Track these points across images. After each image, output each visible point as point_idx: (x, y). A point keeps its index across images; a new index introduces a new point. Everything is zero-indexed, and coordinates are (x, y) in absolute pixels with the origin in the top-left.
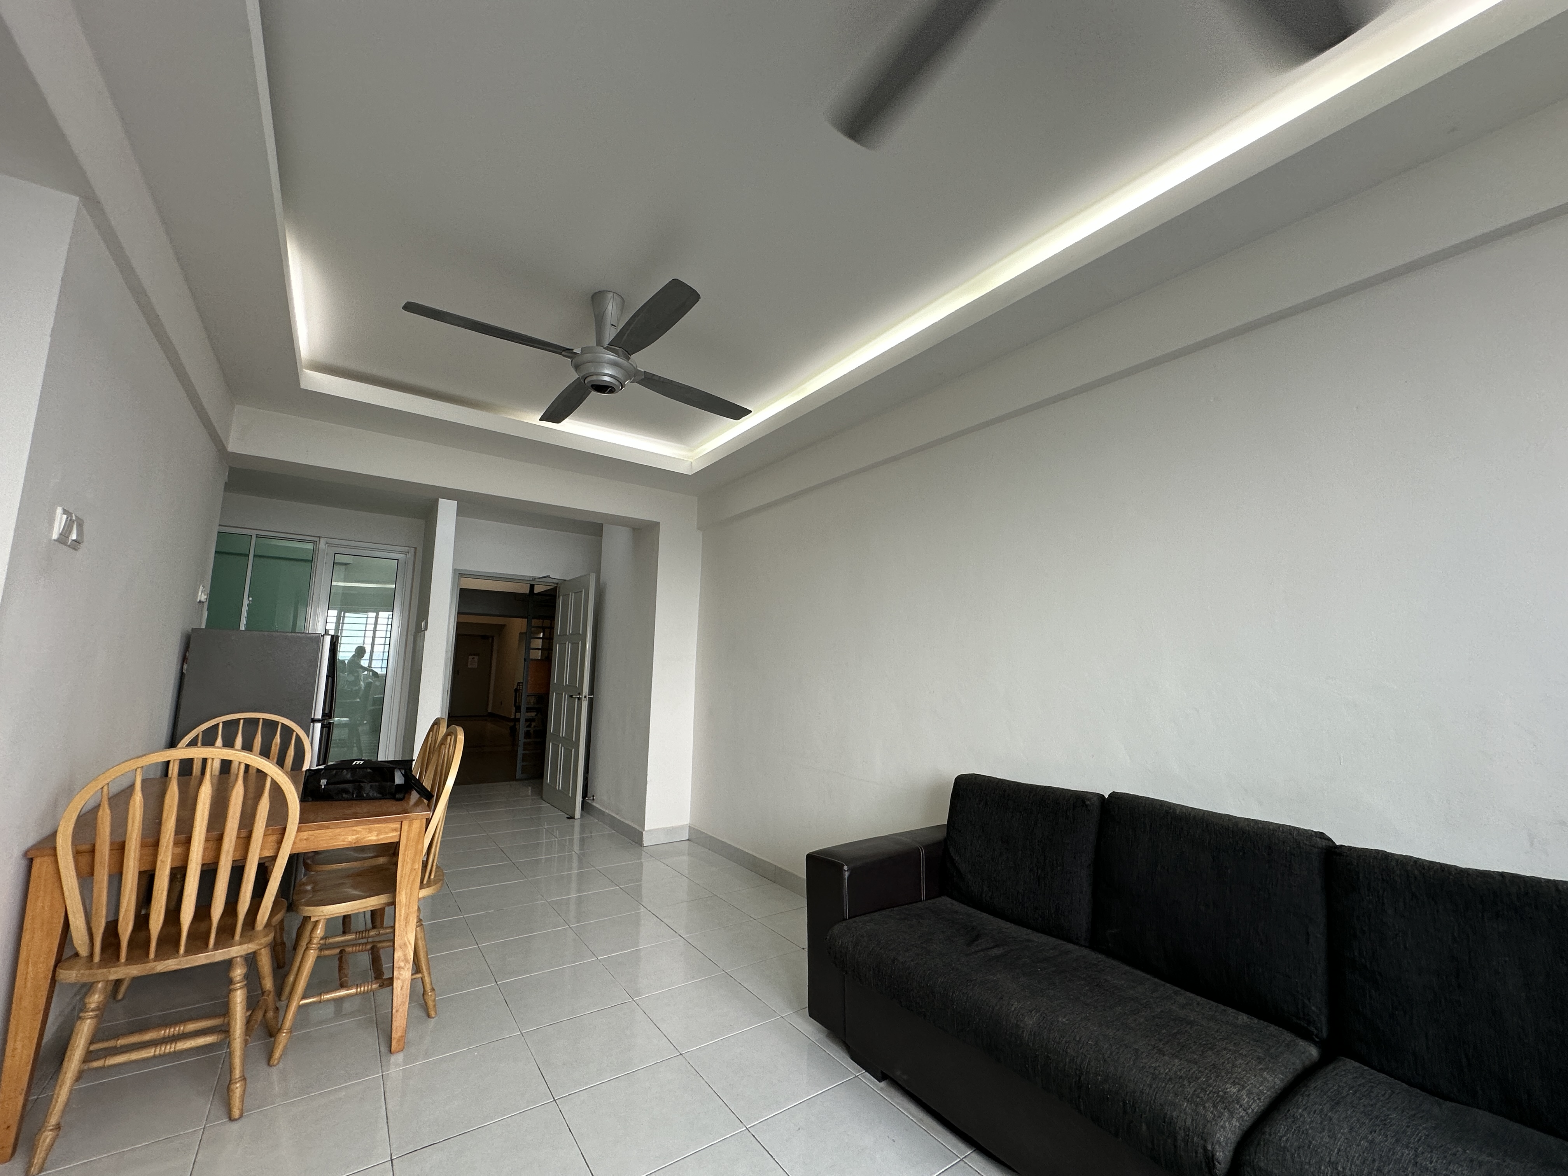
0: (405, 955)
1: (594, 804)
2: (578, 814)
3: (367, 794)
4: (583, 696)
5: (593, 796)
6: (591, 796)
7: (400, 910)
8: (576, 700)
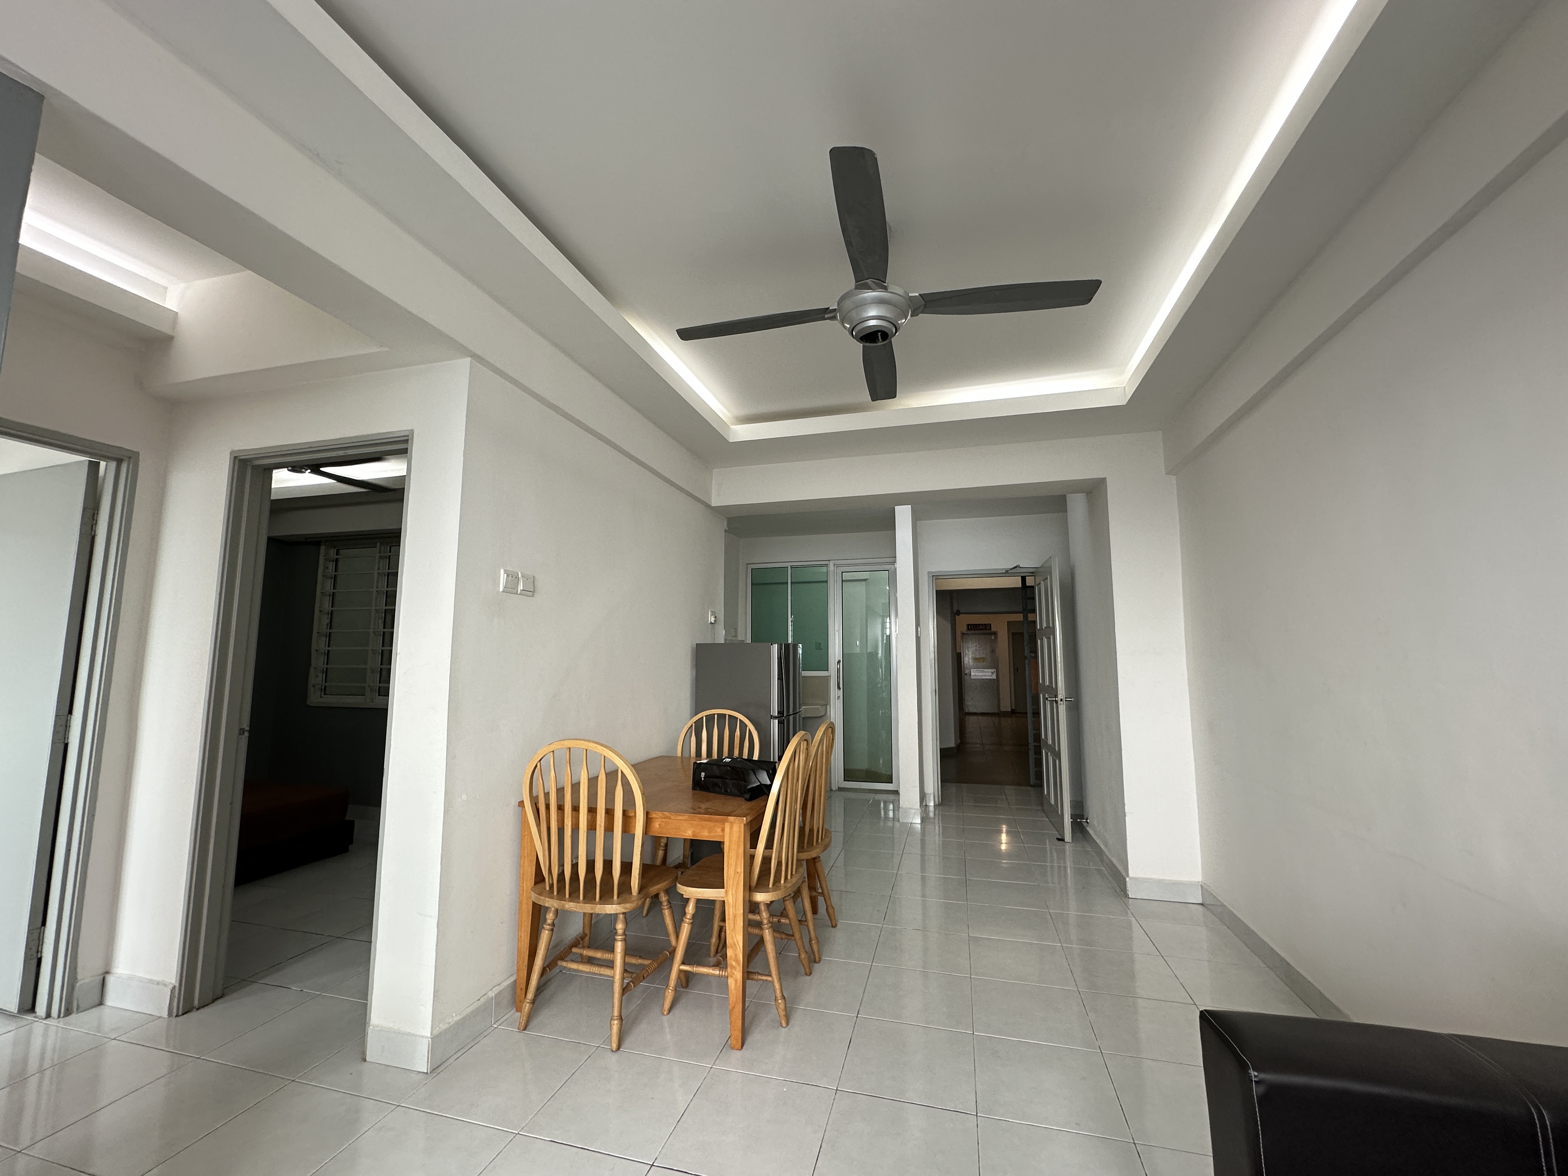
0: (736, 955)
1: (1088, 829)
2: (1068, 837)
3: (731, 791)
4: (1059, 699)
5: (1087, 819)
6: (1086, 818)
7: (729, 910)
8: (1054, 702)
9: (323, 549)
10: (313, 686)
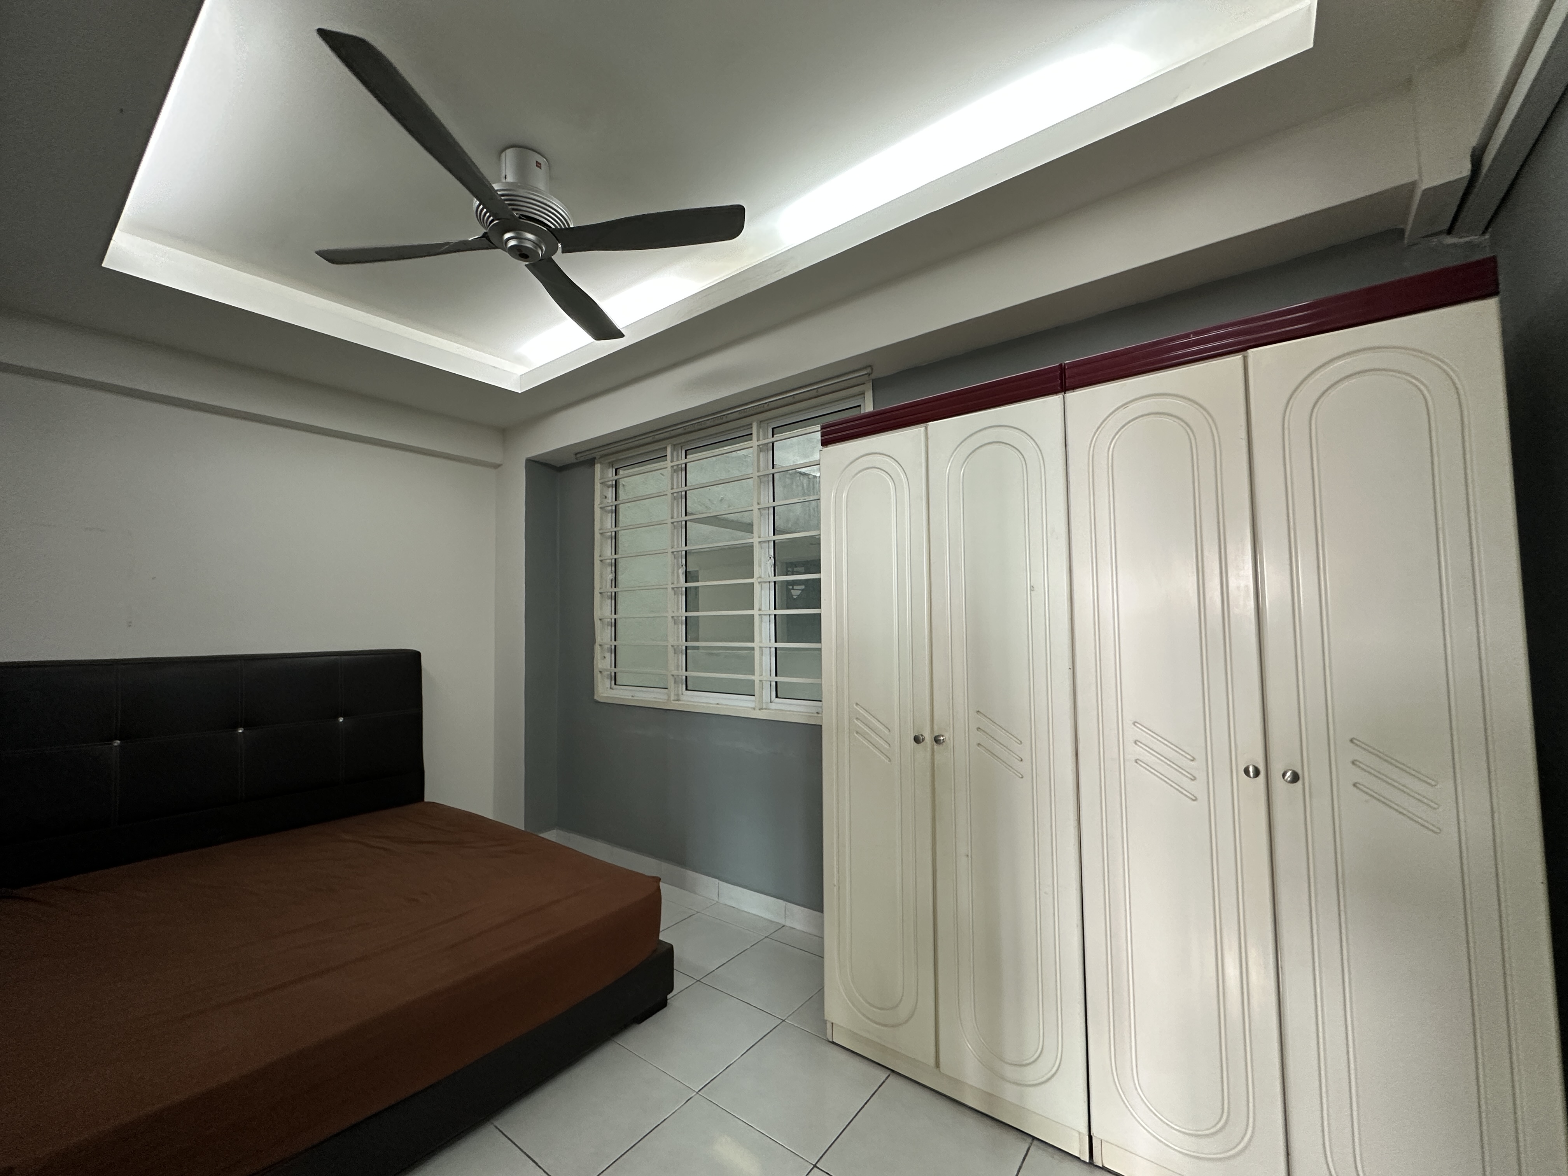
9: (598, 467)
10: (600, 672)
